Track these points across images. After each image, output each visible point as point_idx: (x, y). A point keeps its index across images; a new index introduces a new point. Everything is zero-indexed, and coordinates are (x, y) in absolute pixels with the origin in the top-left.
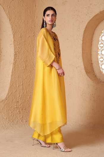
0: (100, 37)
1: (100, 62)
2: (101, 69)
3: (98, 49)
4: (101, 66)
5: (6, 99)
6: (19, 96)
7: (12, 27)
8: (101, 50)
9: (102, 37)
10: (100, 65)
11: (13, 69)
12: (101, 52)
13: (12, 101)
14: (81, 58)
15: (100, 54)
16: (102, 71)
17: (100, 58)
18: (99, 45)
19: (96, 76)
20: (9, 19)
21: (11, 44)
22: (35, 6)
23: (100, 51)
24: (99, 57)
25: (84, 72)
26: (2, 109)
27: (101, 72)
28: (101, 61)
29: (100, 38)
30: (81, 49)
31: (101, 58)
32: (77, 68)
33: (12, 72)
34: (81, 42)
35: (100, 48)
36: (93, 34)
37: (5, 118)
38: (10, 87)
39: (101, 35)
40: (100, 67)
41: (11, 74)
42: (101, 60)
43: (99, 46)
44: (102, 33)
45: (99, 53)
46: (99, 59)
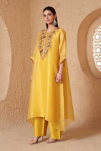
0: (94, 36)
1: (95, 60)
2: (97, 67)
3: (93, 47)
4: (97, 63)
5: (6, 100)
6: (19, 96)
7: (8, 30)
8: (95, 48)
9: (95, 36)
10: (95, 63)
11: (11, 71)
12: (95, 51)
13: (12, 102)
14: (77, 56)
15: (95, 52)
16: (98, 68)
17: (95, 56)
18: (93, 43)
19: (92, 73)
20: (5, 23)
21: (8, 46)
22: (30, 10)
23: (94, 49)
25: (80, 69)
26: (2, 109)
27: (97, 70)
28: (96, 59)
29: (94, 37)
30: (76, 48)
31: (96, 56)
32: (73, 66)
33: (11, 73)
35: (94, 46)
37: (6, 118)
38: (9, 88)
39: (95, 35)
40: (96, 64)
41: (9, 75)
42: (96, 57)
43: (93, 45)
44: (95, 32)
45: (93, 51)
46: (94, 57)
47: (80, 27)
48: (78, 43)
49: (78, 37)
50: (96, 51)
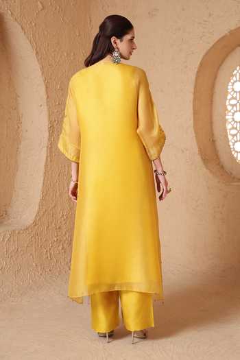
0: (230, 84)
1: (230, 137)
2: (233, 153)
3: (227, 110)
4: (234, 145)
5: (35, 224)
6: (63, 215)
7: (42, 68)
8: (232, 111)
9: (233, 85)
10: (231, 144)
11: (47, 159)
12: (232, 117)
13: (47, 227)
14: (191, 130)
15: (230, 120)
16: (235, 156)
17: (230, 129)
18: (227, 101)
19: (222, 167)
20: (35, 52)
21: (41, 106)
22: (91, 21)
23: (230, 114)
24: (229, 126)
25: (198, 159)
26: (26, 245)
27: (233, 159)
28: (233, 136)
29: (229, 87)
30: (191, 111)
31: (233, 128)
32: (183, 152)
33: (46, 166)
34: (191, 97)
35: (229, 108)
36: (216, 77)
37: (34, 264)
38: (43, 199)
39: (232, 81)
40: (232, 147)
41: (43, 170)
42: (234, 132)
43: (227, 103)
44: (233, 76)
45: (227, 117)
46: (228, 131)
47: (201, 65)
48: (195, 100)
49: (195, 87)
50: (233, 119)
